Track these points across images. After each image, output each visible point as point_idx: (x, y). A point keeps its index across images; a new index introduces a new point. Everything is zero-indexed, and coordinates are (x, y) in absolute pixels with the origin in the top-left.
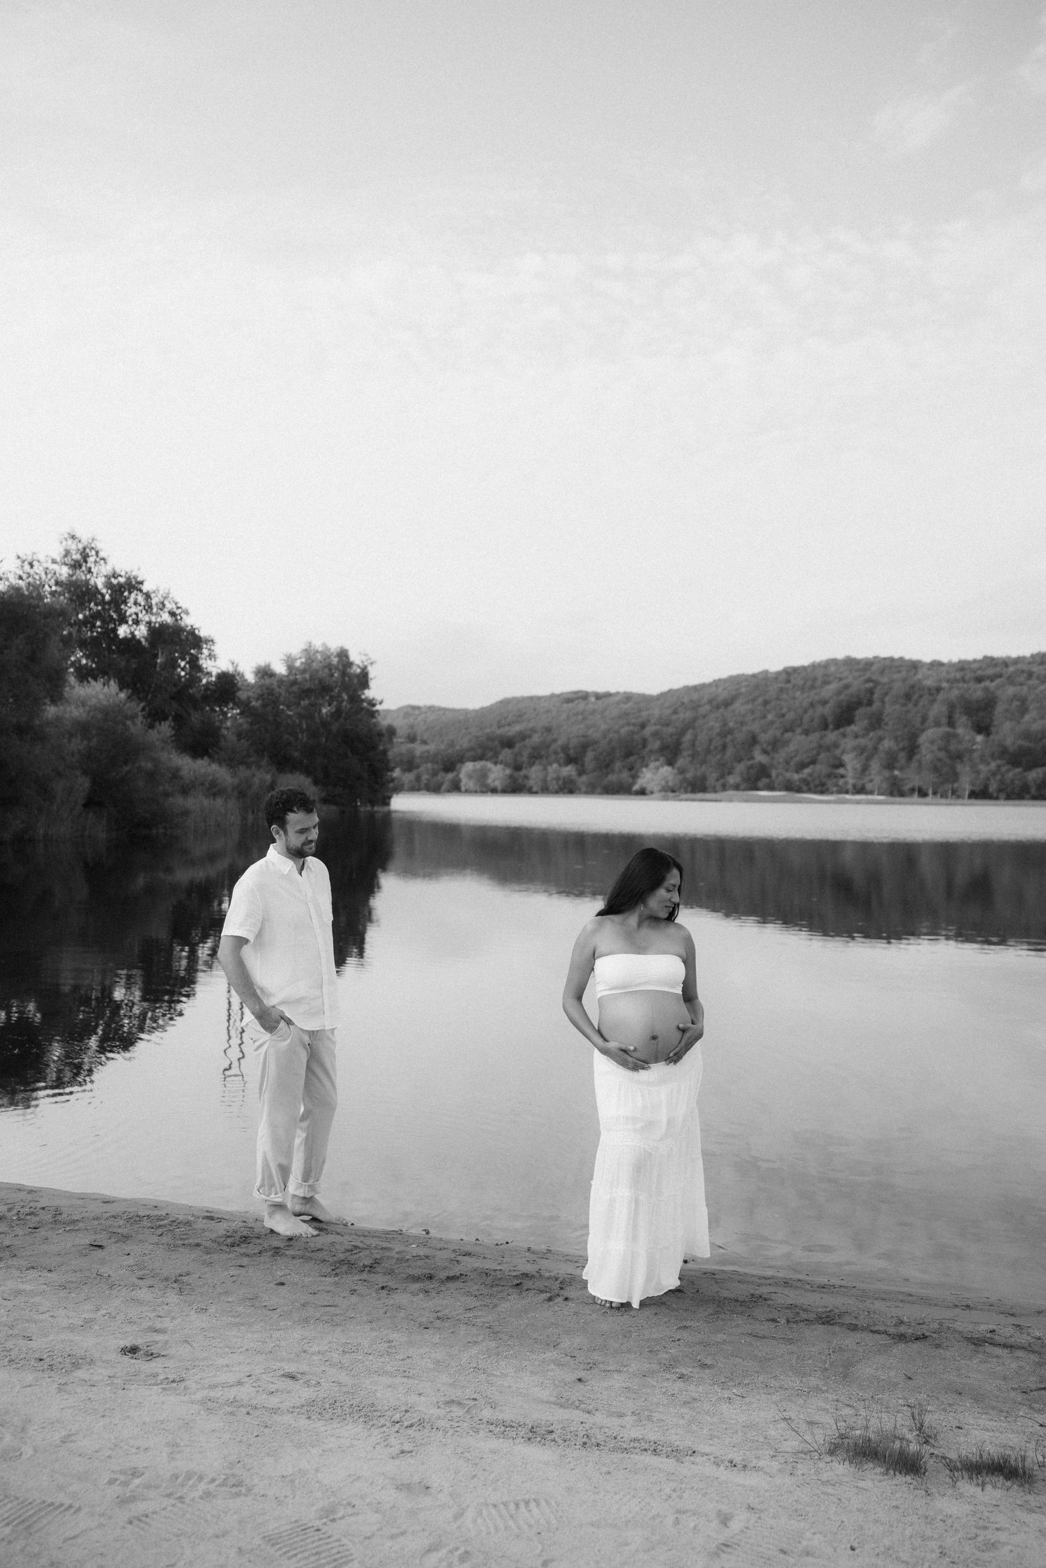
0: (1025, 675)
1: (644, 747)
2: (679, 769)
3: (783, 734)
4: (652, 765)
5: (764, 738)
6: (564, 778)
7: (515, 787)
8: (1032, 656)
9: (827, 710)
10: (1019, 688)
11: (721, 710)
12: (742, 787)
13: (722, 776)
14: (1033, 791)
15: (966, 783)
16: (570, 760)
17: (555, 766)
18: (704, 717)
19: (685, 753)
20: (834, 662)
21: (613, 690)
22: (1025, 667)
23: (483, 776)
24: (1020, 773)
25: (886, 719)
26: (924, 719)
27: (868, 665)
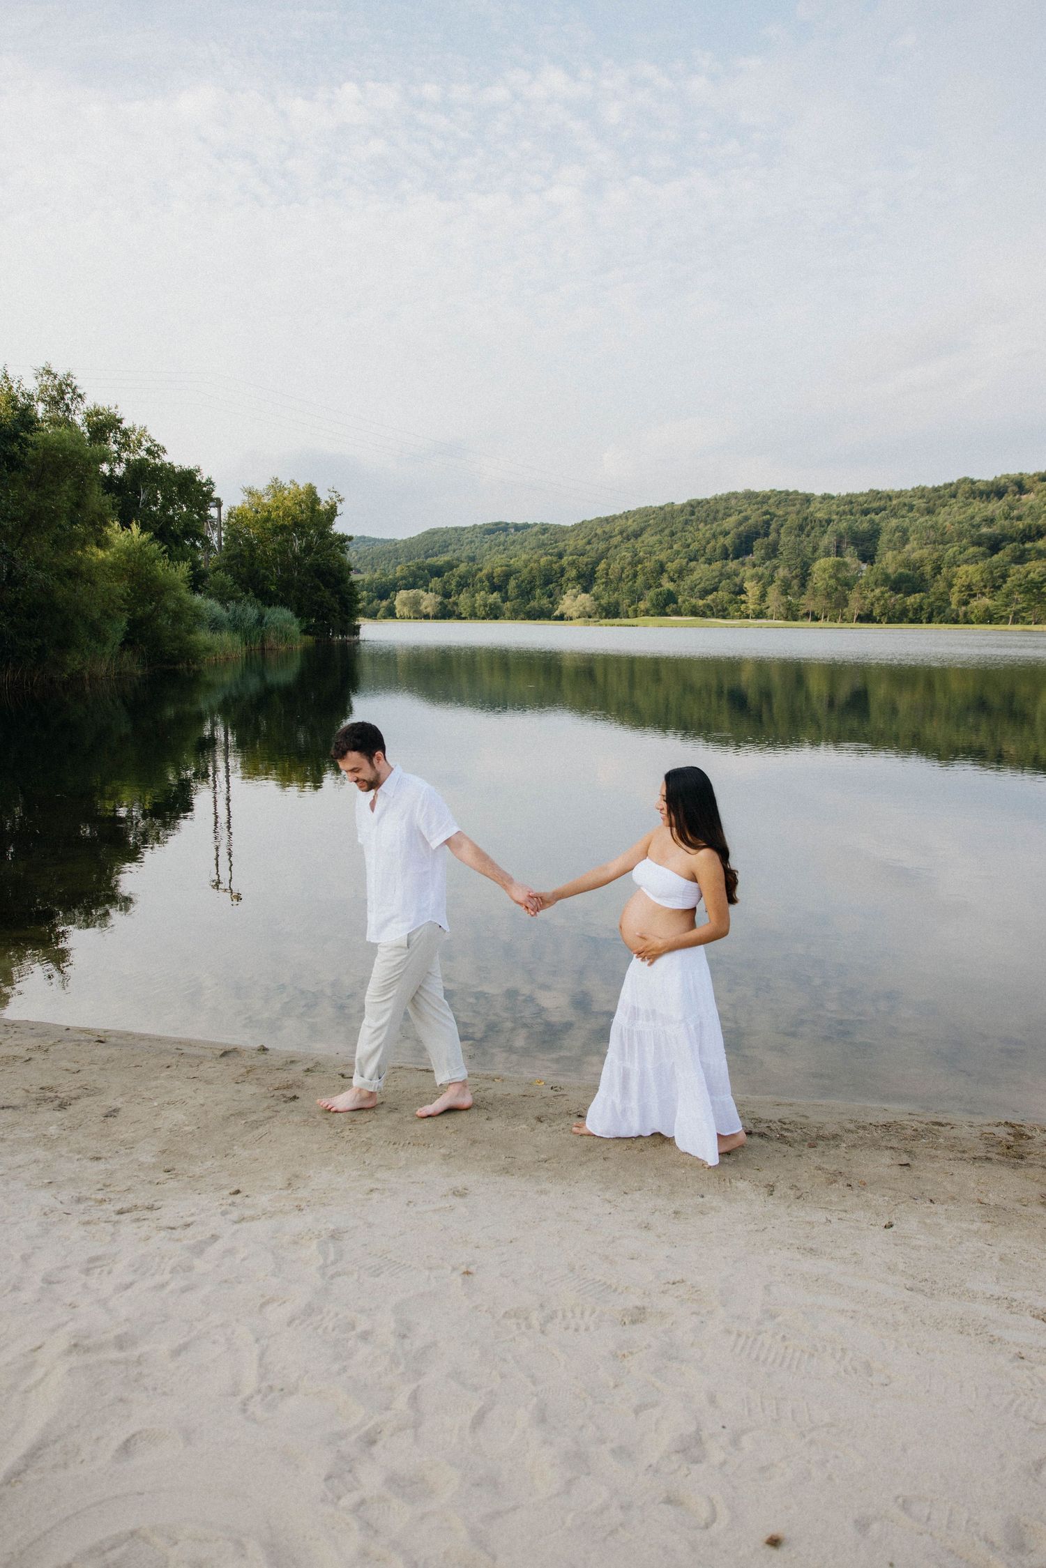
0: (906, 508)
1: (562, 576)
2: (593, 595)
3: (687, 563)
4: (569, 592)
5: (671, 566)
6: (491, 604)
7: (445, 613)
8: (913, 489)
9: (728, 541)
10: (901, 519)
11: (632, 541)
12: (651, 612)
13: (633, 603)
14: (911, 615)
15: (854, 607)
16: (494, 588)
17: (482, 593)
18: (616, 547)
19: (599, 581)
20: (734, 495)
21: (531, 522)
22: (907, 501)
23: (416, 603)
24: (902, 598)
25: (781, 549)
26: (815, 549)
27: (763, 499)
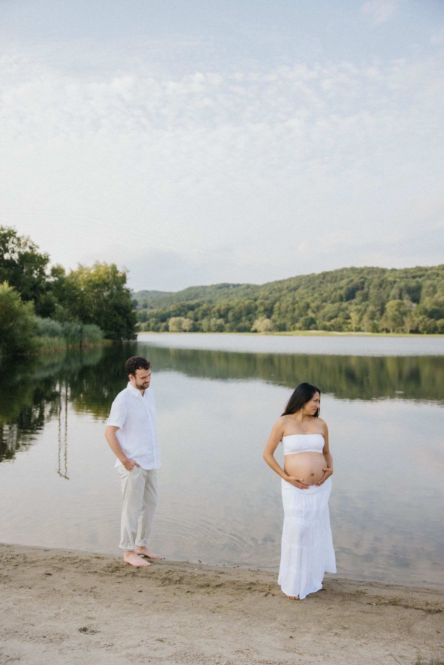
0: (436, 275)
1: (256, 310)
2: (273, 320)
3: (322, 303)
4: (260, 318)
5: (313, 305)
6: (218, 325)
7: (195, 329)
8: (439, 266)
9: (342, 292)
10: (433, 281)
11: (293, 292)
12: (303, 328)
13: (293, 323)
14: (439, 330)
15: (408, 326)
16: (221, 316)
17: (214, 319)
18: (284, 295)
19: (275, 313)
20: (346, 269)
21: (241, 283)
22: (436, 271)
23: (180, 324)
24: (433, 321)
25: (370, 296)
26: (388, 296)
27: (362, 270)
